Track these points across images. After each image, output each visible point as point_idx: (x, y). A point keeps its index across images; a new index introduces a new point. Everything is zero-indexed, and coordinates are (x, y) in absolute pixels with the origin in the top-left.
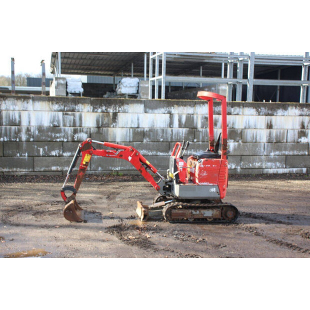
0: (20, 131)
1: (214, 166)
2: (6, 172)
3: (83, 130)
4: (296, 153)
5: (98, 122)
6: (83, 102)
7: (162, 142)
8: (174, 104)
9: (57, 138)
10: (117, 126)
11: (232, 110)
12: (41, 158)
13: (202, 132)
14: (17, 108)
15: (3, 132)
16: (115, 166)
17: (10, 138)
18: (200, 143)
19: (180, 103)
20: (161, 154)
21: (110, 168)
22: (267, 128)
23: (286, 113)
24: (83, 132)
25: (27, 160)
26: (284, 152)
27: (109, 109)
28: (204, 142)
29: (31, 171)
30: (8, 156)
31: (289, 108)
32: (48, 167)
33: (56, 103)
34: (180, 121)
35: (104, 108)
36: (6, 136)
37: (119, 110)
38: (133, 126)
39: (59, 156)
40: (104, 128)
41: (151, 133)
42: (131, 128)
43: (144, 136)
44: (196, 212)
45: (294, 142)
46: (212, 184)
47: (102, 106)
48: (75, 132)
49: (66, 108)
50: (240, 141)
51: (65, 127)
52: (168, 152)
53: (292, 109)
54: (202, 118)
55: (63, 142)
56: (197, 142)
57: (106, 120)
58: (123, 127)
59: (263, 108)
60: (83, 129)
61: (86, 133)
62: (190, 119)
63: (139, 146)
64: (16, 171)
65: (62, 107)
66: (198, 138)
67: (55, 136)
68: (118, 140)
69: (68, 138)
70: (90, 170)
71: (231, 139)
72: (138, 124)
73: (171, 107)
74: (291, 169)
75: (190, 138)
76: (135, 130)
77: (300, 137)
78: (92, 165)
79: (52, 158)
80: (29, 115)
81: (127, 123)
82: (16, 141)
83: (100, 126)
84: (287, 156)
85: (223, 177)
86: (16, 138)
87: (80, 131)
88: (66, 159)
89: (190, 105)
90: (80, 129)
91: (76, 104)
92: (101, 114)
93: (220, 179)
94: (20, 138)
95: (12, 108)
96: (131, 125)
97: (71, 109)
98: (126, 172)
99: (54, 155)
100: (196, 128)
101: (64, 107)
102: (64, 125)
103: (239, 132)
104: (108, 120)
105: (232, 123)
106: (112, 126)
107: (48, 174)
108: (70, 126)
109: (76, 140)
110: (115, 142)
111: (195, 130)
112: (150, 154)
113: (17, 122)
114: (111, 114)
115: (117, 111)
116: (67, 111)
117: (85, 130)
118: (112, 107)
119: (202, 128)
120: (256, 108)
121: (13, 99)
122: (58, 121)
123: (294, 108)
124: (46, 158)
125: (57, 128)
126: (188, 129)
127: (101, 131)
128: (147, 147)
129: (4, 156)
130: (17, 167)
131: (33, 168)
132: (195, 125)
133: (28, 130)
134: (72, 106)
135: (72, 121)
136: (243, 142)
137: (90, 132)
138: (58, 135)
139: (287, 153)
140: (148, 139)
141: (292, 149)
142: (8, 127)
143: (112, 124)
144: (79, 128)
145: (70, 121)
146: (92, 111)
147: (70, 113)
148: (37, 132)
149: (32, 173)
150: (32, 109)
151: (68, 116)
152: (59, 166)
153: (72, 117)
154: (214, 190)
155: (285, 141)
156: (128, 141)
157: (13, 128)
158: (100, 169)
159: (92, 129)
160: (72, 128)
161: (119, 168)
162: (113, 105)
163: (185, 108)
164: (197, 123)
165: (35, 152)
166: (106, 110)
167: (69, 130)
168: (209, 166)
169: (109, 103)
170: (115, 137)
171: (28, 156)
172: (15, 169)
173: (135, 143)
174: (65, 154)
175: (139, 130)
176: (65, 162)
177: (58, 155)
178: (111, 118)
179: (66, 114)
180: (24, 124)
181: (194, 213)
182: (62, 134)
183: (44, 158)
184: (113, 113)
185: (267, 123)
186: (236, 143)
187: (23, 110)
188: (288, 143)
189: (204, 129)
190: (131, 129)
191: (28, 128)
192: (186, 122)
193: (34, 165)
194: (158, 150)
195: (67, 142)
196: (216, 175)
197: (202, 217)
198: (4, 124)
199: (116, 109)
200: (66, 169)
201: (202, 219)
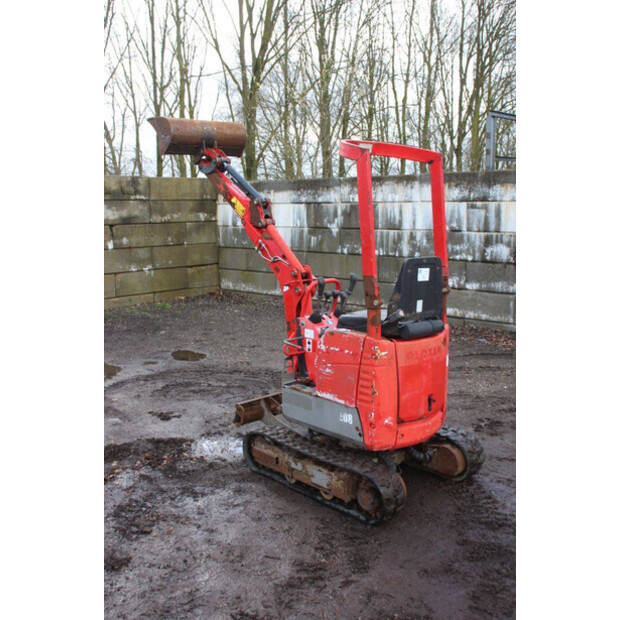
0: (400, 238)
1: (346, 351)
3: (501, 238)
6: (503, 180)
9: (457, 253)
14: (397, 198)
15: (378, 239)
17: (387, 252)
24: (502, 242)
33: (456, 186)
36: (382, 247)
39: (459, 289)
44: (296, 464)
46: (342, 402)
48: (488, 242)
49: (472, 195)
51: (470, 233)
55: (466, 261)
60: (502, 236)
61: (508, 245)
65: (466, 193)
67: (452, 249)
69: (474, 256)
80: (414, 209)
82: (394, 256)
85: (367, 387)
86: (395, 250)
87: (497, 242)
88: (470, 296)
90: (497, 236)
91: (490, 186)
93: (361, 393)
94: (401, 252)
95: (390, 199)
97: (482, 195)
101: (470, 192)
102: (469, 230)
108: (479, 231)
109: (488, 258)
113: (397, 222)
116: (473, 201)
117: (505, 239)
121: (391, 182)
122: (459, 221)
125: (457, 233)
133: (412, 237)
134: (481, 189)
135: (483, 220)
138: (458, 248)
142: (385, 231)
144: (495, 234)
145: (479, 221)
147: (479, 204)
148: (425, 241)
150: (418, 200)
151: (476, 210)
152: (460, 308)
153: (483, 212)
157: (392, 232)
160: (483, 234)
167: (478, 238)
168: (337, 350)
174: (468, 286)
176: (468, 301)
177: (456, 286)
179: (473, 207)
180: (407, 225)
181: (292, 464)
182: (465, 247)
187: (406, 202)
191: (411, 234)
195: (473, 261)
196: (353, 379)
198: (380, 226)
200: (470, 314)
201: (308, 487)
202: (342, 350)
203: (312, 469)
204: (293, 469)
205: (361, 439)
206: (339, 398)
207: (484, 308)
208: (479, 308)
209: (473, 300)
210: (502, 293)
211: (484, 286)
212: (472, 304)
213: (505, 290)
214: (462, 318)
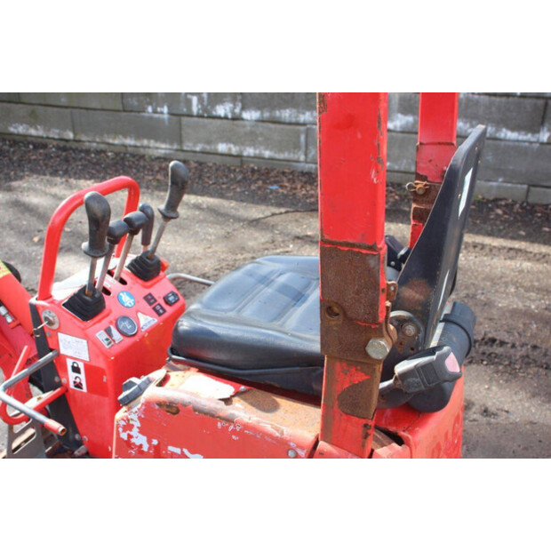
2: (130, 146)
12: (196, 119)
25: (167, 123)
29: (177, 150)
30: (131, 111)
32: (209, 142)
39: (233, 119)
52: (535, 131)
64: (149, 147)
70: (306, 162)
78: (310, 147)
79: (219, 122)
88: (249, 128)
98: (396, 178)
99: (223, 115)
107: (210, 160)
124: (206, 121)
129: (124, 111)
130: (149, 138)
131: (181, 142)
149: (179, 153)
152: (235, 144)
165: (182, 104)
171: (170, 114)
172: (145, 142)
174: (246, 115)
176: (246, 134)
177: (230, 116)
183: (201, 120)
193: (181, 136)
194: (504, 122)
200: (249, 151)
207: (268, 143)
208: (261, 144)
209: (252, 133)
210: (290, 124)
211: (267, 115)
212: (252, 138)
213: (294, 120)
214: (239, 156)
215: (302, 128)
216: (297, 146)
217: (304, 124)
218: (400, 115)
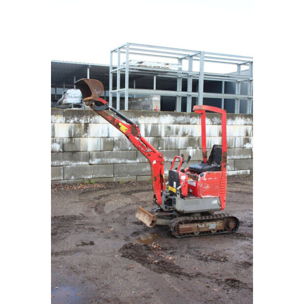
1: (215, 178)
3: (55, 141)
4: (242, 157)
5: (70, 132)
6: (55, 113)
7: (131, 150)
8: (141, 115)
10: (89, 136)
11: (191, 120)
13: (166, 140)
16: (88, 175)
18: (164, 150)
19: (146, 114)
20: (129, 161)
21: (83, 176)
22: (220, 136)
23: (234, 122)
24: (56, 142)
26: (233, 157)
27: (81, 120)
28: (167, 149)
31: (237, 118)
34: (146, 130)
35: (76, 119)
37: (90, 121)
38: (103, 136)
40: (77, 139)
41: (121, 143)
42: (102, 137)
43: (114, 145)
44: (202, 225)
45: (241, 148)
46: (214, 197)
47: (74, 117)
50: (198, 148)
52: (136, 160)
53: (238, 119)
54: (166, 128)
56: (161, 149)
57: (78, 131)
58: (94, 137)
59: (216, 118)
60: (56, 139)
61: (59, 143)
62: (155, 128)
63: (109, 155)
66: (163, 146)
68: (90, 149)
70: (64, 180)
71: (190, 146)
72: (109, 134)
73: (138, 117)
74: (239, 171)
75: (155, 145)
76: (105, 140)
77: (245, 143)
78: (65, 174)
81: (98, 133)
83: (72, 136)
84: (235, 160)
85: (223, 189)
87: (53, 142)
89: (155, 116)
92: (73, 125)
93: (221, 191)
96: (102, 134)
98: (97, 180)
100: (160, 137)
103: (197, 139)
104: (80, 131)
105: (190, 132)
106: (84, 136)
110: (87, 151)
111: (160, 138)
112: (120, 162)
114: (83, 125)
115: (89, 122)
117: (58, 141)
118: (84, 118)
119: (165, 136)
120: (210, 118)
123: (240, 118)
126: (153, 138)
127: (73, 141)
128: (116, 156)
132: (159, 134)
136: (200, 149)
137: (63, 142)
139: (235, 157)
140: (117, 148)
141: (240, 153)
143: (84, 134)
144: (52, 139)
146: (64, 122)
154: (215, 202)
155: (234, 147)
156: (99, 150)
158: (73, 178)
159: (65, 140)
161: (91, 176)
162: (85, 117)
163: (151, 118)
164: (161, 132)
166: (78, 120)
168: (211, 179)
169: (81, 114)
170: (87, 147)
173: (105, 152)
175: (109, 139)
178: (83, 128)
181: (200, 226)
184: (85, 124)
185: (220, 132)
186: (195, 150)
188: (236, 149)
189: (167, 138)
190: (102, 139)
192: (151, 132)
194: (127, 158)
197: (207, 230)
199: (87, 120)
201: (207, 232)
202: (213, 178)
203: (208, 224)
204: (199, 228)
205: (220, 207)
206: (212, 195)
213: (58, 165)
215: (62, 167)
216: (60, 174)
217: (62, 166)
218: (96, 159)
